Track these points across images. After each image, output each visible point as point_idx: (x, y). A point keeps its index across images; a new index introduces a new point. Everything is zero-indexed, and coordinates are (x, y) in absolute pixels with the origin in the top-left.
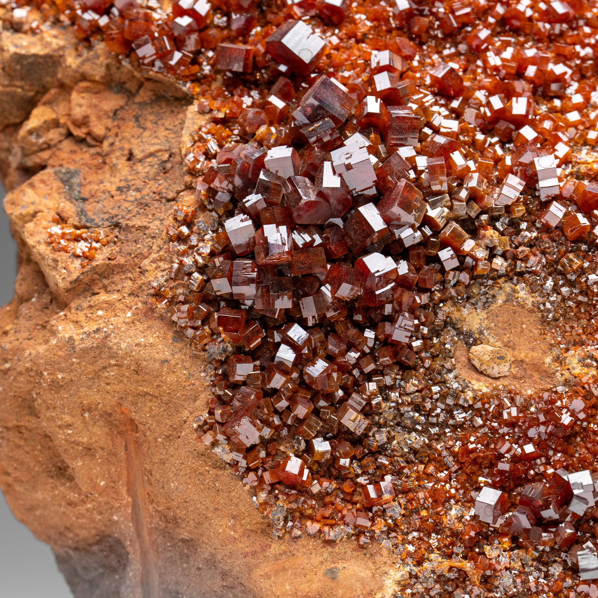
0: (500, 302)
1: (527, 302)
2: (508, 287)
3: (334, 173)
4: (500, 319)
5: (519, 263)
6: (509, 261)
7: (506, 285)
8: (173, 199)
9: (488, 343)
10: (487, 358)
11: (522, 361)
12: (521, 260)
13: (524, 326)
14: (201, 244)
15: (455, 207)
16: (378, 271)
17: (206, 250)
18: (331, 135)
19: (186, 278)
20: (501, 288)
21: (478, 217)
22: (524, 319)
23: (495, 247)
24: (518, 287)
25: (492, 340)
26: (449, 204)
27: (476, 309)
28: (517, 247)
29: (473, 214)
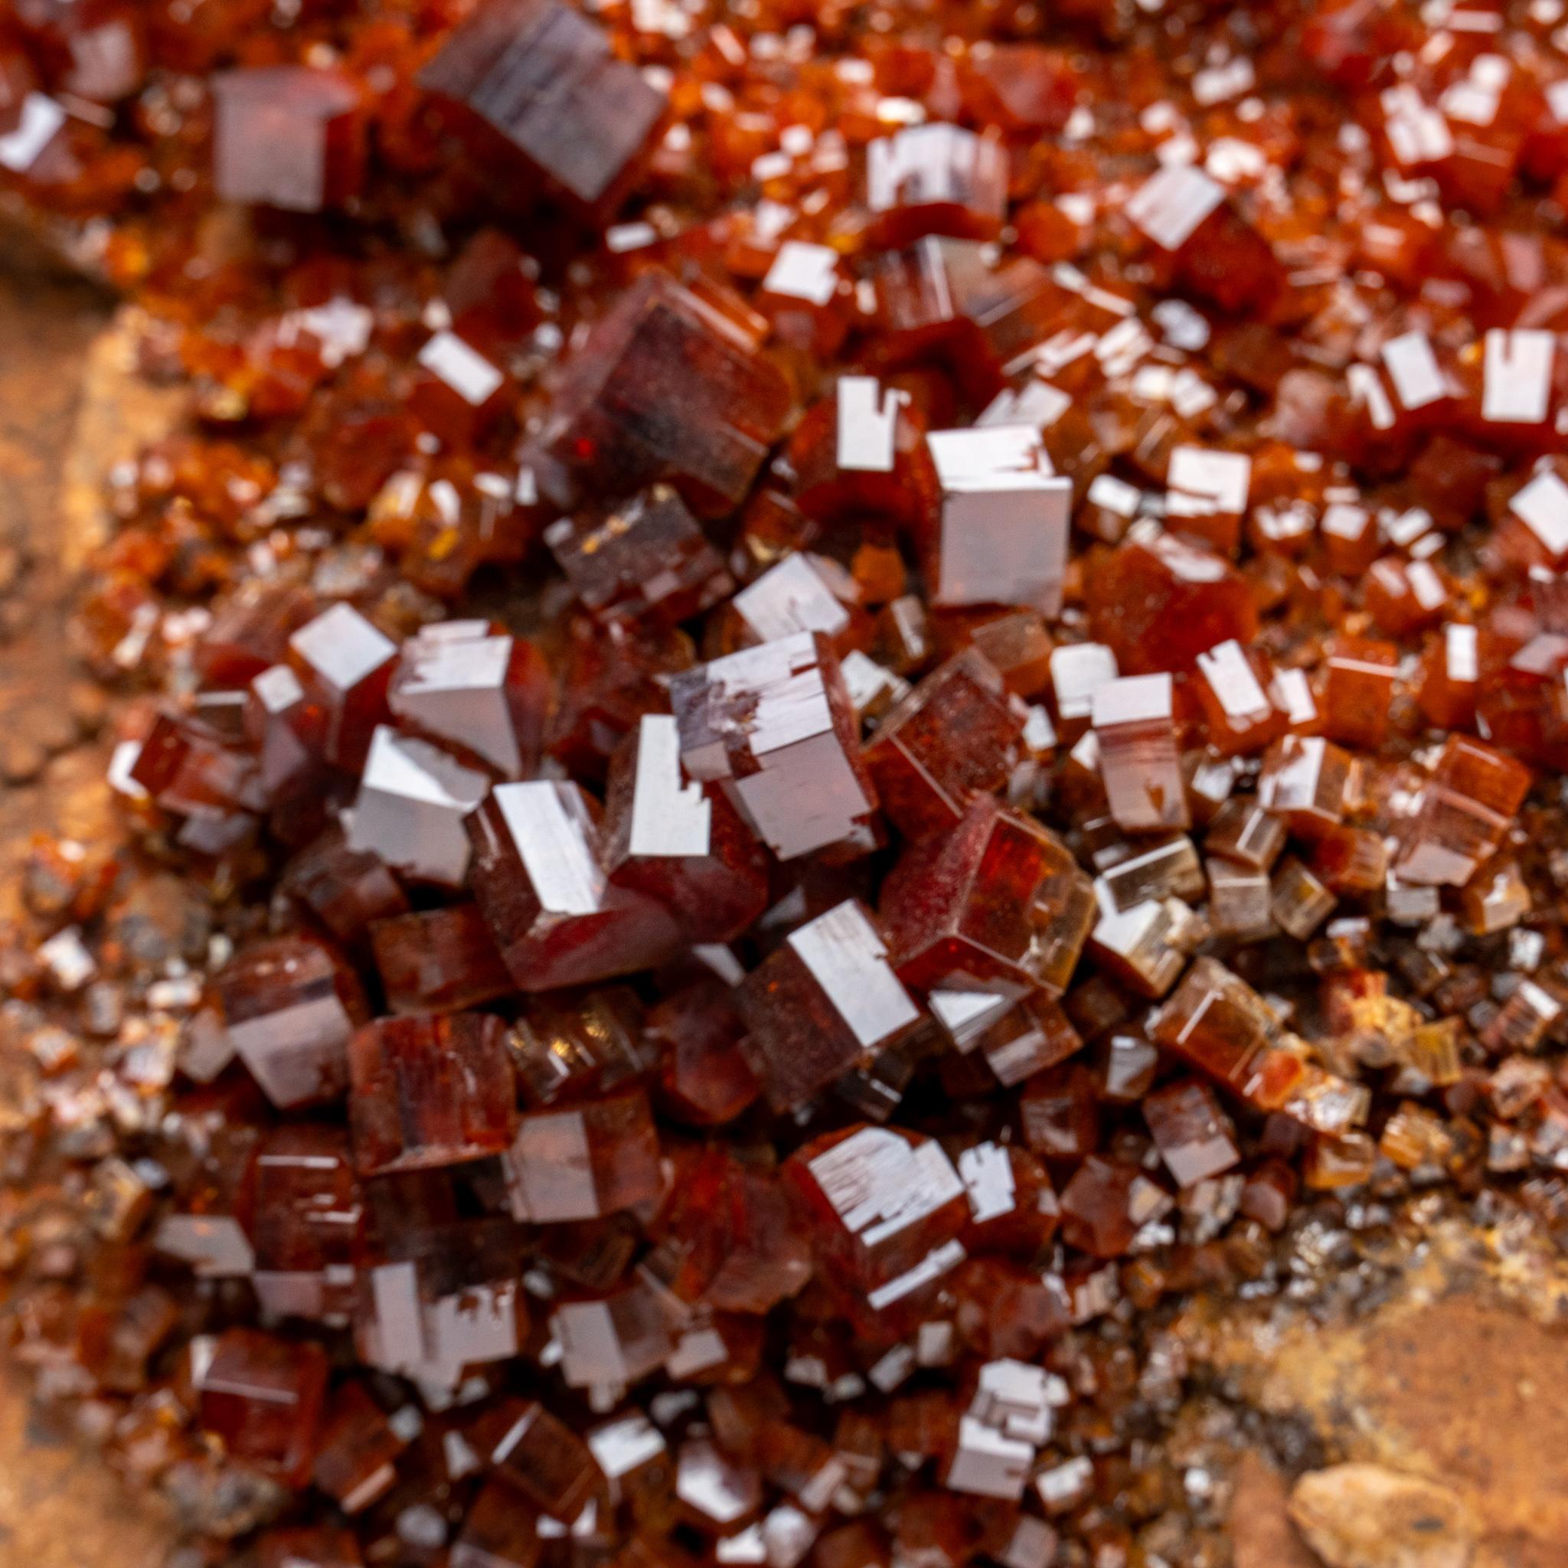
0: (1420, 1295)
1: (1537, 1298)
2: (1452, 1238)
3: (685, 777)
4: (1425, 1359)
5: (1499, 1134)
6: (1460, 1123)
7: (1448, 1229)
8: (30, 780)
9: (1372, 1456)
10: (1367, 1527)
11: (1521, 1536)
12: (1512, 1123)
13: (1527, 1389)
14: (135, 1029)
15: (1220, 900)
16: (877, 1221)
17: (154, 1070)
18: (679, 569)
19: (73, 1181)
20: (1423, 1238)
21: (1319, 932)
22: (1528, 1363)
23: (1393, 1070)
24: (1495, 1240)
25: (1388, 1446)
26: (1195, 882)
27: (1319, 1323)
28: (1493, 1062)
29: (1297, 924)
